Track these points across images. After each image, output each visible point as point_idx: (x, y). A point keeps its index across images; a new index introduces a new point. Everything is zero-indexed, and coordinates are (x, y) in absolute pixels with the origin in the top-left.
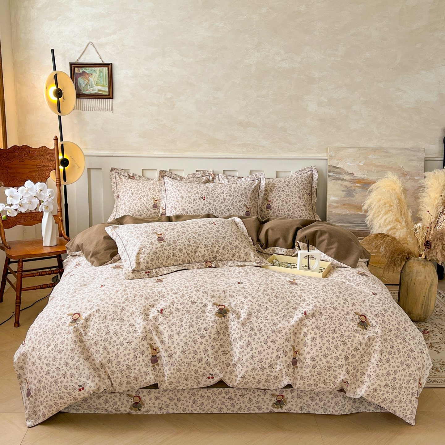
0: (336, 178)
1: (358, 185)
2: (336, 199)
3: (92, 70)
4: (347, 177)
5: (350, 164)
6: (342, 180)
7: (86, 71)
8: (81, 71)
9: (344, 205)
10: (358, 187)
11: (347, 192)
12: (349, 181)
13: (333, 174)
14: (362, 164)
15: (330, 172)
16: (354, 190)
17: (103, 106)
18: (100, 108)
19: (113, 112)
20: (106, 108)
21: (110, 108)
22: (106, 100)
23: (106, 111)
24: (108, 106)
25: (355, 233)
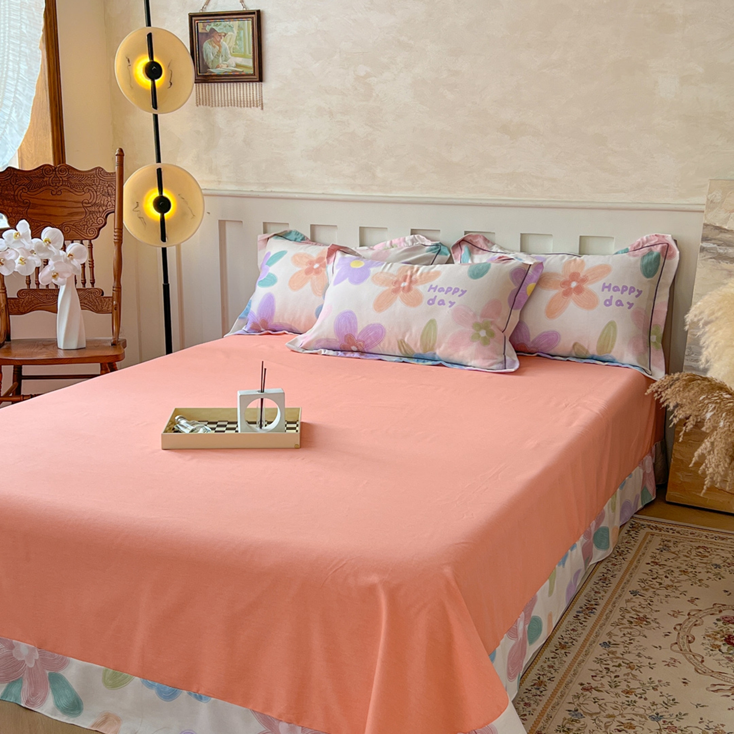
3: (225, 27)
7: (217, 29)
8: (208, 28)
17: (245, 96)
18: (241, 101)
19: (262, 109)
20: (250, 101)
21: (257, 101)
22: (251, 84)
23: (251, 107)
24: (253, 96)
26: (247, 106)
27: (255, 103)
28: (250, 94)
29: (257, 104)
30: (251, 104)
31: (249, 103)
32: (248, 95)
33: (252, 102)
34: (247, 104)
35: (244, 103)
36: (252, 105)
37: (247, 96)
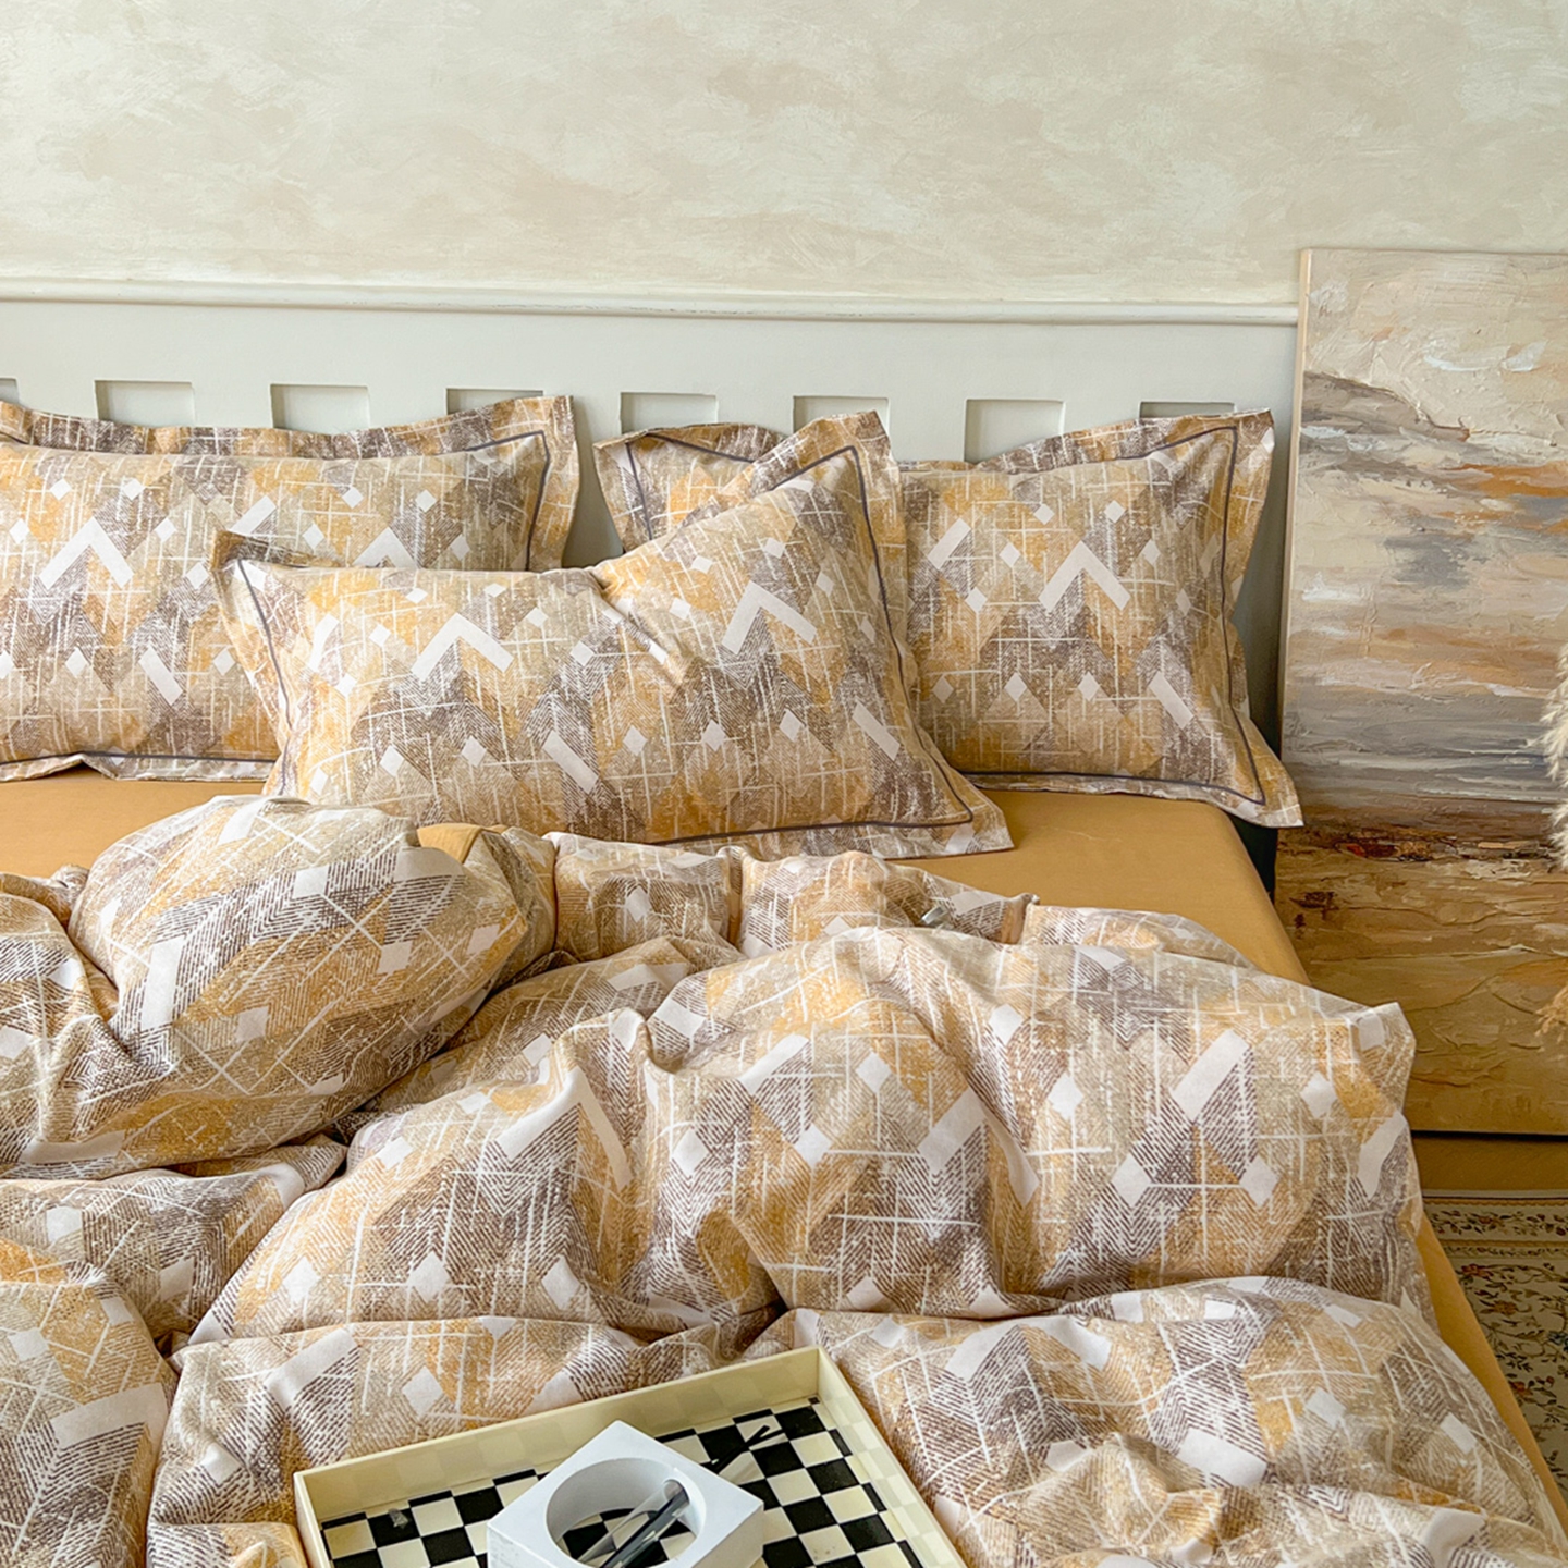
0: (1354, 455)
1: (1495, 505)
2: (1347, 596)
4: (1423, 454)
5: (1444, 366)
6: (1393, 469)
9: (1397, 634)
10: (1491, 516)
11: (1422, 553)
12: (1437, 482)
13: (1329, 432)
14: (1524, 363)
15: (1312, 415)
16: (1468, 539)
25: (1463, 815)
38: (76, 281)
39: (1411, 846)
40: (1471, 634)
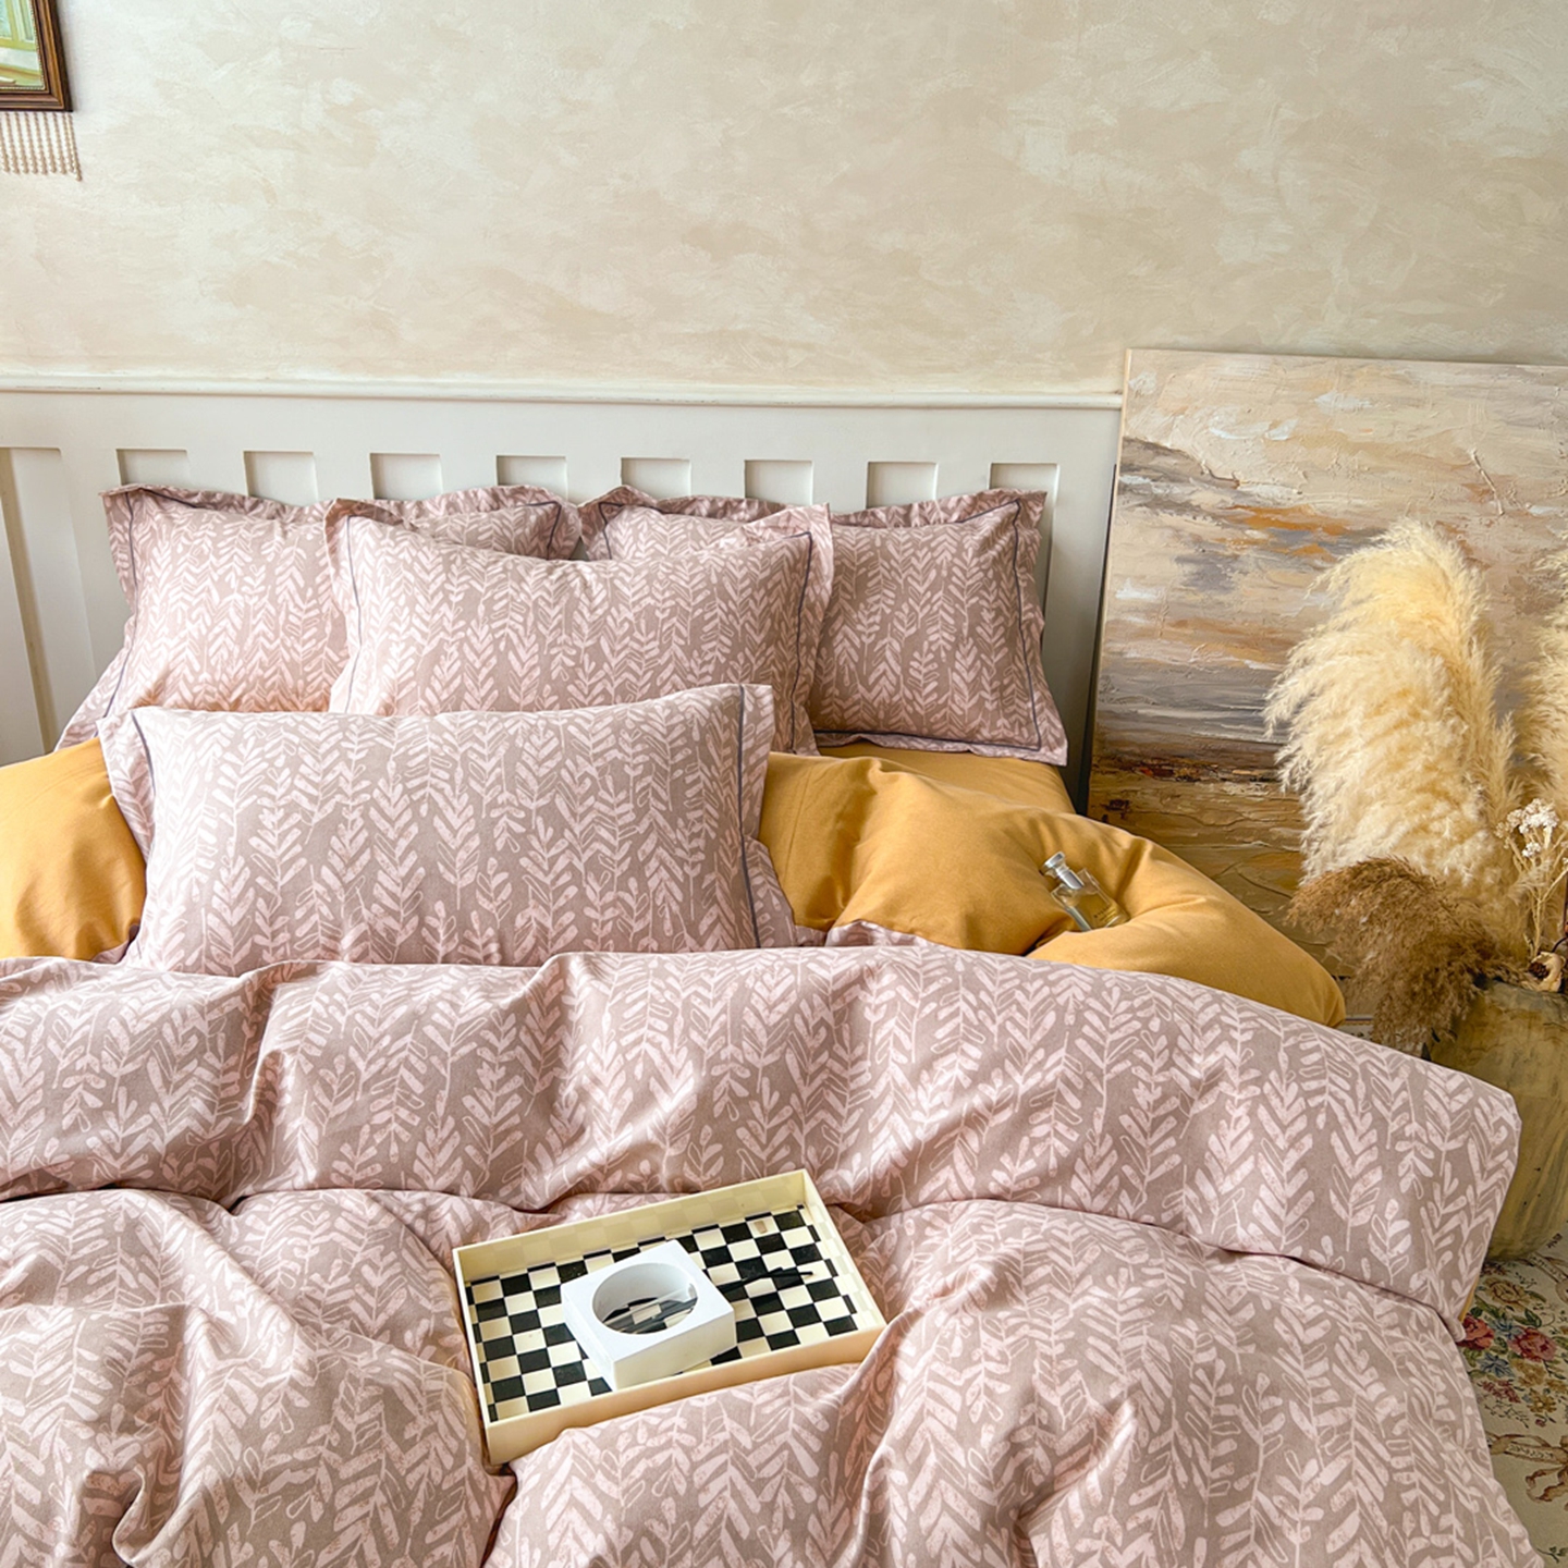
2: (1148, 596)
6: (1184, 507)
9: (1182, 623)
11: (1200, 567)
16: (1235, 558)
17: (27, 144)
18: (15, 158)
19: (80, 179)
20: (44, 159)
21: (62, 158)
22: (40, 114)
23: (46, 172)
24: (50, 145)
25: (1223, 751)
26: (36, 171)
27: (58, 162)
28: (40, 140)
29: (64, 165)
30: (45, 165)
31: (40, 163)
32: (36, 144)
33: (48, 161)
34: (35, 164)
35: (26, 164)
36: (50, 168)
37: (32, 146)
38: (229, 380)
39: (1186, 771)
40: (1234, 625)
